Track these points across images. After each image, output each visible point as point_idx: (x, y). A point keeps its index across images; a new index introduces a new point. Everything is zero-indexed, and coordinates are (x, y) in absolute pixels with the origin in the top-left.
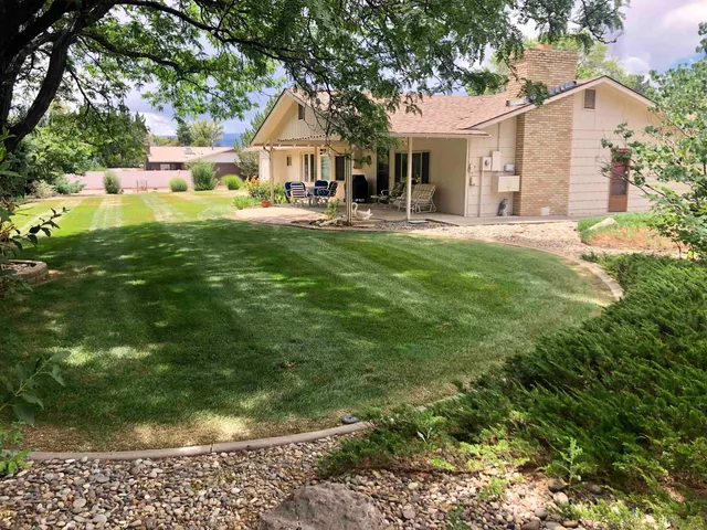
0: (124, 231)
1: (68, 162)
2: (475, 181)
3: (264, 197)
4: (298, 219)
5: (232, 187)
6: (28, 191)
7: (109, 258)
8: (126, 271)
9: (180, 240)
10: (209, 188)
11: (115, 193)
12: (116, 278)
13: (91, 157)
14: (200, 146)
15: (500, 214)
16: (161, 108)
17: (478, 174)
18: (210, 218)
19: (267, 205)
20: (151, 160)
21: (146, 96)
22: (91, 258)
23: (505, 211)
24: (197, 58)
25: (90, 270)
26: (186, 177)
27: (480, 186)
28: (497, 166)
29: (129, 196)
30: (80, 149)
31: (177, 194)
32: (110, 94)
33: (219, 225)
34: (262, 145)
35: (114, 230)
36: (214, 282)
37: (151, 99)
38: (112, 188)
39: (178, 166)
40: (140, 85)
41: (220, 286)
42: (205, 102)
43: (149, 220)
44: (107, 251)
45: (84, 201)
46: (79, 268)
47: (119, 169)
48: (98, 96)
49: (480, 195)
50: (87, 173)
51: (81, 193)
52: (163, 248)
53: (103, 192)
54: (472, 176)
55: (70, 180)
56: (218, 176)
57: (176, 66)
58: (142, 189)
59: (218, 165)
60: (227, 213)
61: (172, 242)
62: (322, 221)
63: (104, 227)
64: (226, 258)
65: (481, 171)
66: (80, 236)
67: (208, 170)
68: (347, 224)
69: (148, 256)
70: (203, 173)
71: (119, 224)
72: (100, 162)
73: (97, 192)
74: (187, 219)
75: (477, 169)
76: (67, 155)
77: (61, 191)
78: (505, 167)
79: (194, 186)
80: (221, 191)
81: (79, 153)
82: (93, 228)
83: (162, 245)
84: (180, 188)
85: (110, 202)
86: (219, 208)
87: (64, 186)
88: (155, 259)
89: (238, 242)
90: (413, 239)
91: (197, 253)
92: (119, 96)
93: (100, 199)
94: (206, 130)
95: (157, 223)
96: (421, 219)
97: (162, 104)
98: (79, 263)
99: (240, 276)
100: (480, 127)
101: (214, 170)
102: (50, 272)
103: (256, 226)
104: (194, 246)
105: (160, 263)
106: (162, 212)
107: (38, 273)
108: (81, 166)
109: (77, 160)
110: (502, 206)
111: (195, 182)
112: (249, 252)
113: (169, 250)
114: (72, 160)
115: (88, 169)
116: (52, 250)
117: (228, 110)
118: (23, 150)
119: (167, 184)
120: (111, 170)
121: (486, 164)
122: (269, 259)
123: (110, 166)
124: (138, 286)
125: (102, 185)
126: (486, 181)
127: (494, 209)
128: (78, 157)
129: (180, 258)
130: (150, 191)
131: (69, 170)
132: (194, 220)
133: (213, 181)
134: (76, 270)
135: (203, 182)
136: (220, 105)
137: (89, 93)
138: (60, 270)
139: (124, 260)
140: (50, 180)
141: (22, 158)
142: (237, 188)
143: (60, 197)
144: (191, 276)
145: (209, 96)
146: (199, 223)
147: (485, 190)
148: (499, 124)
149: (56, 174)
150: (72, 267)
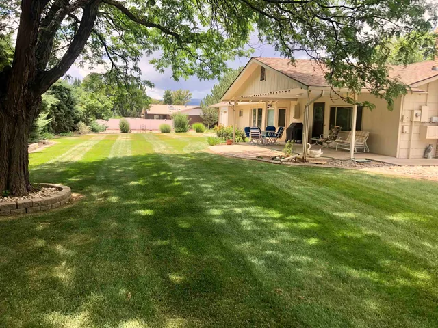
0: (134, 159)
1: (99, 112)
2: (406, 129)
3: (227, 137)
4: (260, 154)
5: (198, 130)
6: (74, 129)
7: (121, 183)
8: (135, 198)
9: (175, 169)
10: (184, 131)
11: (126, 132)
12: (127, 205)
13: (113, 110)
14: (177, 105)
15: (425, 156)
16: (163, 71)
17: (409, 124)
18: (193, 151)
19: (230, 143)
20: (149, 112)
21: (152, 62)
22: (108, 183)
23: (430, 154)
24: (192, 32)
25: (106, 196)
26: (170, 123)
27: (410, 133)
28: (425, 118)
29: (136, 134)
30: (106, 103)
31: (165, 134)
32: (128, 59)
33: (202, 158)
34: (228, 100)
35: (126, 159)
36: (216, 216)
37: (156, 64)
38: (124, 129)
39: (165, 117)
40: (149, 52)
41: (223, 221)
42: (195, 66)
43: (151, 153)
44: (120, 177)
45: (107, 137)
46: (97, 192)
47: (129, 118)
48: (120, 59)
49: (410, 141)
50: (110, 119)
51: (105, 131)
52: (164, 176)
53: (119, 132)
54: (404, 125)
55: (99, 123)
56: (191, 123)
57: (177, 36)
58: (143, 130)
59: (190, 116)
60: (203, 148)
61: (170, 171)
62: (281, 157)
63: (119, 156)
64: (218, 189)
65: (411, 122)
66: (101, 163)
67: (184, 120)
68: (303, 160)
69: (153, 184)
70: (180, 121)
71: (130, 154)
72: (118, 113)
73: (115, 131)
74: (177, 152)
75: (409, 120)
76: (98, 108)
77: (94, 130)
78: (431, 119)
79: (175, 129)
80: (192, 133)
81: (106, 106)
82: (111, 156)
83: (162, 173)
84: (166, 131)
85: (124, 138)
86: (196, 144)
87: (96, 127)
88: (159, 186)
89: (222, 173)
90: (372, 177)
91: (191, 182)
92: (134, 60)
93: (117, 136)
94: (181, 96)
95: (156, 154)
96: (361, 158)
97: (164, 68)
98: (98, 188)
99: (238, 211)
100: (416, 85)
101: (188, 119)
102: (74, 195)
103: (230, 160)
104: (187, 175)
105: (164, 191)
106: (158, 146)
107: (63, 198)
108: (106, 114)
109: (104, 111)
110: (427, 150)
111: (175, 127)
112: (234, 183)
113: (168, 178)
114: (101, 111)
115: (111, 116)
116: (79, 173)
117: (211, 72)
118: (72, 104)
119: (159, 127)
120: (124, 118)
121: (417, 116)
122: (255, 192)
123: (123, 116)
124: (147, 217)
125: (119, 127)
126: (415, 129)
127: (420, 152)
128: (105, 109)
129: (178, 186)
130: (148, 132)
131: (99, 116)
132: (182, 153)
133: (187, 126)
134: (95, 194)
135: (181, 127)
136: (205, 69)
137: (114, 58)
138: (82, 193)
139: (133, 186)
140: (87, 123)
141: (71, 108)
142: (202, 132)
143: (93, 134)
144: (193, 208)
145: (198, 62)
146: (186, 155)
147: (414, 137)
148: (428, 84)
149: (91, 119)
150: (91, 191)
